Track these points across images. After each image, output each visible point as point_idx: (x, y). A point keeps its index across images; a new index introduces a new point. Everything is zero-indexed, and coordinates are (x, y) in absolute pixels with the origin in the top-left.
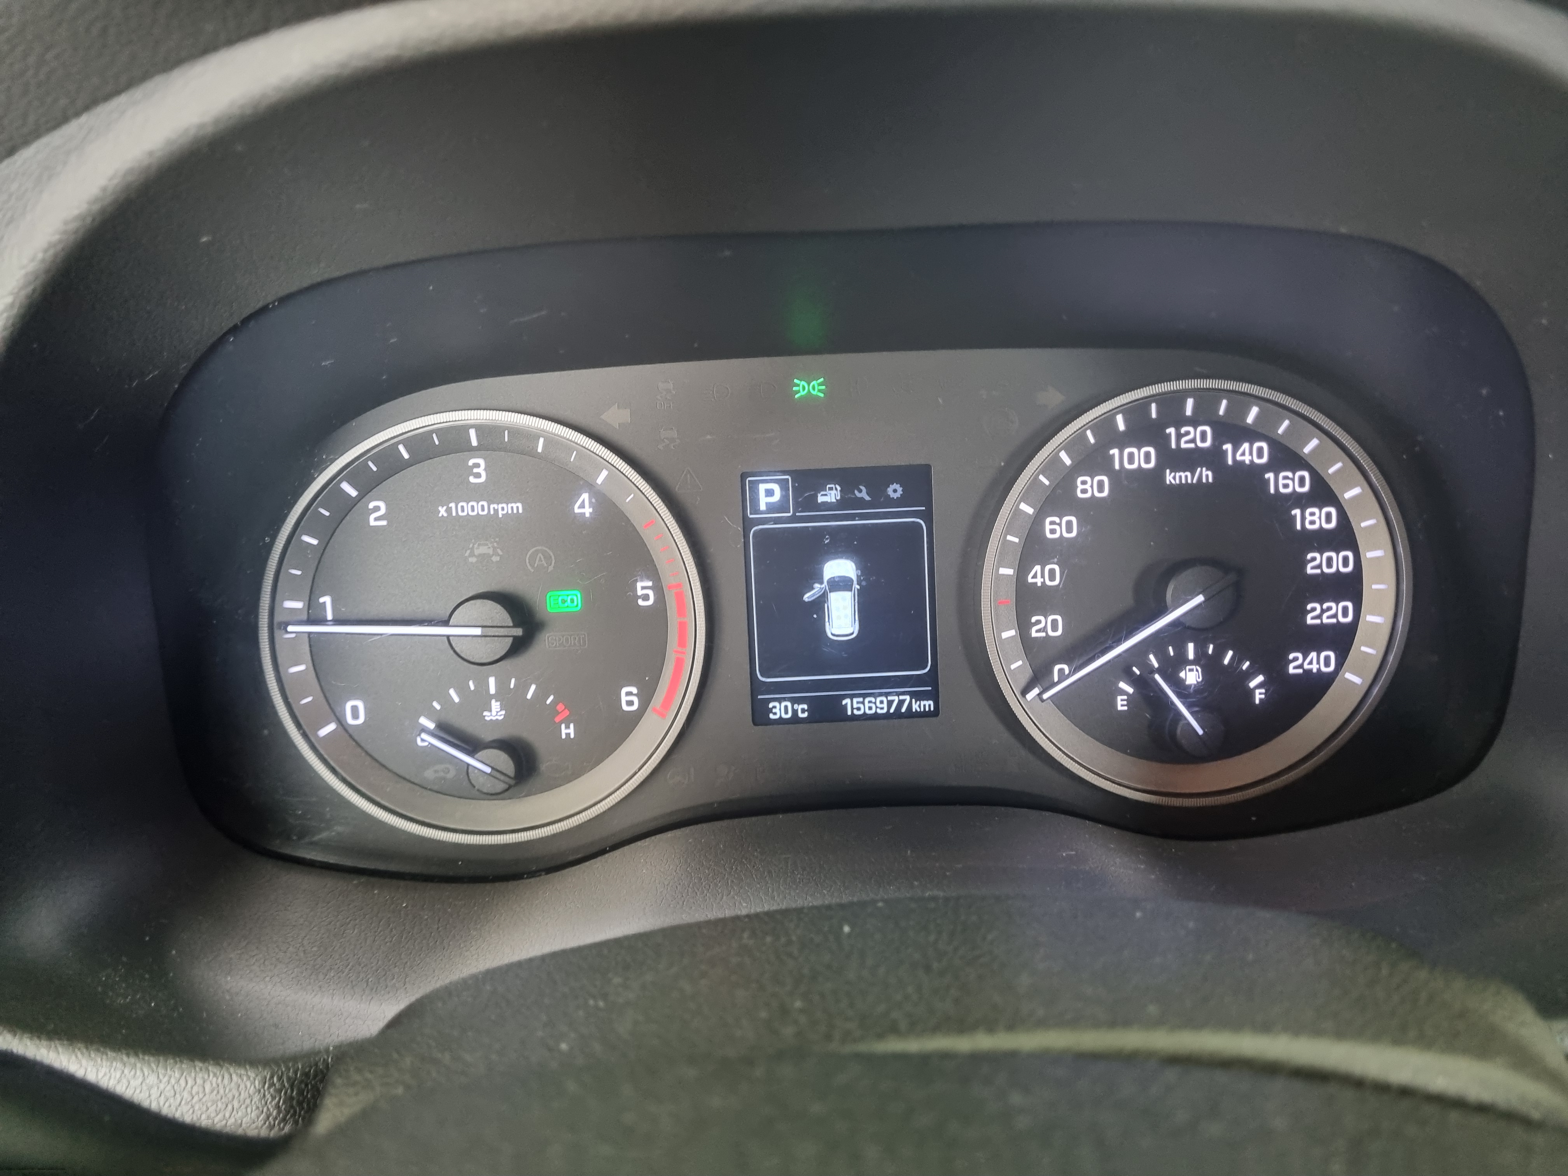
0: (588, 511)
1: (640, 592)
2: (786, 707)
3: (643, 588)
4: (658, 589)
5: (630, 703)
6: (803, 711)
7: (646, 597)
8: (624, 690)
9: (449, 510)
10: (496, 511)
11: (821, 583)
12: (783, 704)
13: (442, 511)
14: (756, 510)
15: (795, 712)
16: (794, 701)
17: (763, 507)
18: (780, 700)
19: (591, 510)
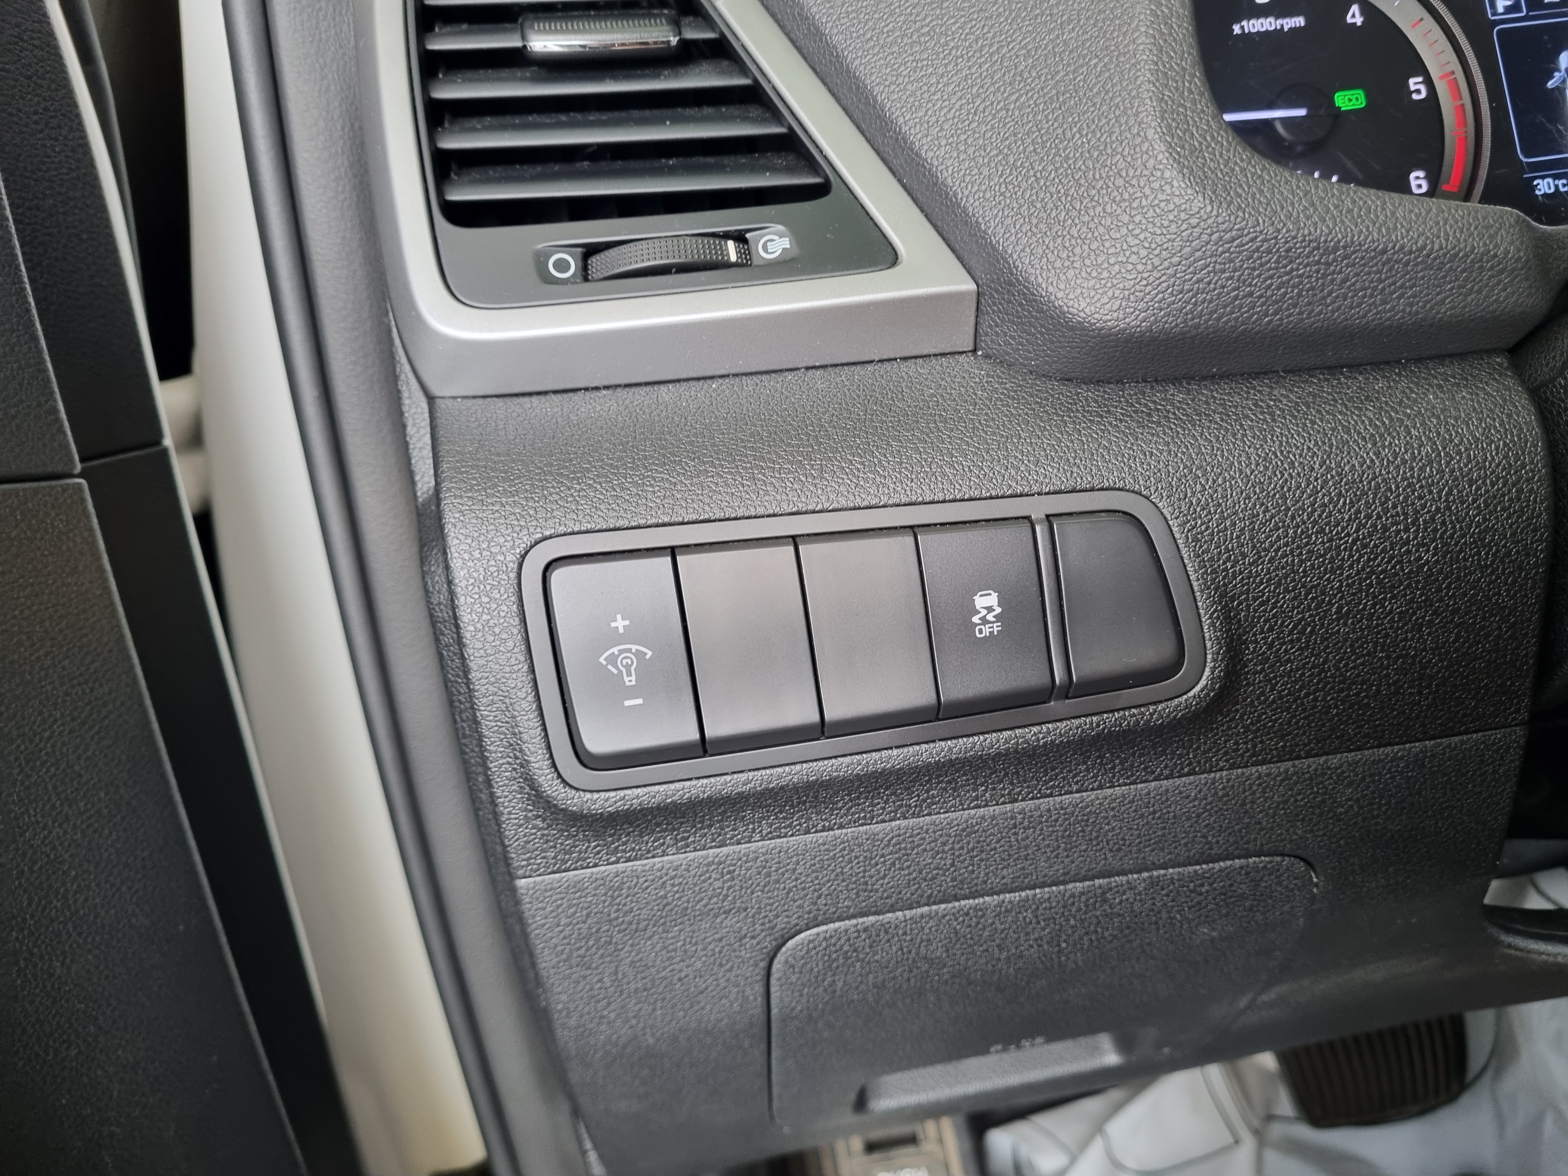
0: (1359, 20)
1: (1413, 88)
2: (1549, 183)
3: (1416, 83)
4: (1429, 82)
5: (1420, 186)
6: (1564, 185)
7: (1418, 91)
8: (1413, 176)
9: (1242, 28)
10: (1282, 26)
11: (1560, 71)
12: (1546, 180)
13: (1237, 29)
14: (1495, 14)
15: (1557, 186)
16: (1556, 177)
17: (1500, 10)
18: (1543, 177)
19: (1362, 19)
